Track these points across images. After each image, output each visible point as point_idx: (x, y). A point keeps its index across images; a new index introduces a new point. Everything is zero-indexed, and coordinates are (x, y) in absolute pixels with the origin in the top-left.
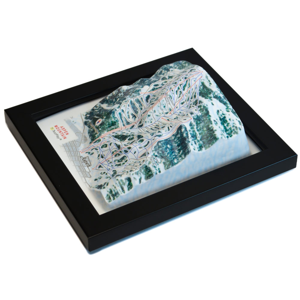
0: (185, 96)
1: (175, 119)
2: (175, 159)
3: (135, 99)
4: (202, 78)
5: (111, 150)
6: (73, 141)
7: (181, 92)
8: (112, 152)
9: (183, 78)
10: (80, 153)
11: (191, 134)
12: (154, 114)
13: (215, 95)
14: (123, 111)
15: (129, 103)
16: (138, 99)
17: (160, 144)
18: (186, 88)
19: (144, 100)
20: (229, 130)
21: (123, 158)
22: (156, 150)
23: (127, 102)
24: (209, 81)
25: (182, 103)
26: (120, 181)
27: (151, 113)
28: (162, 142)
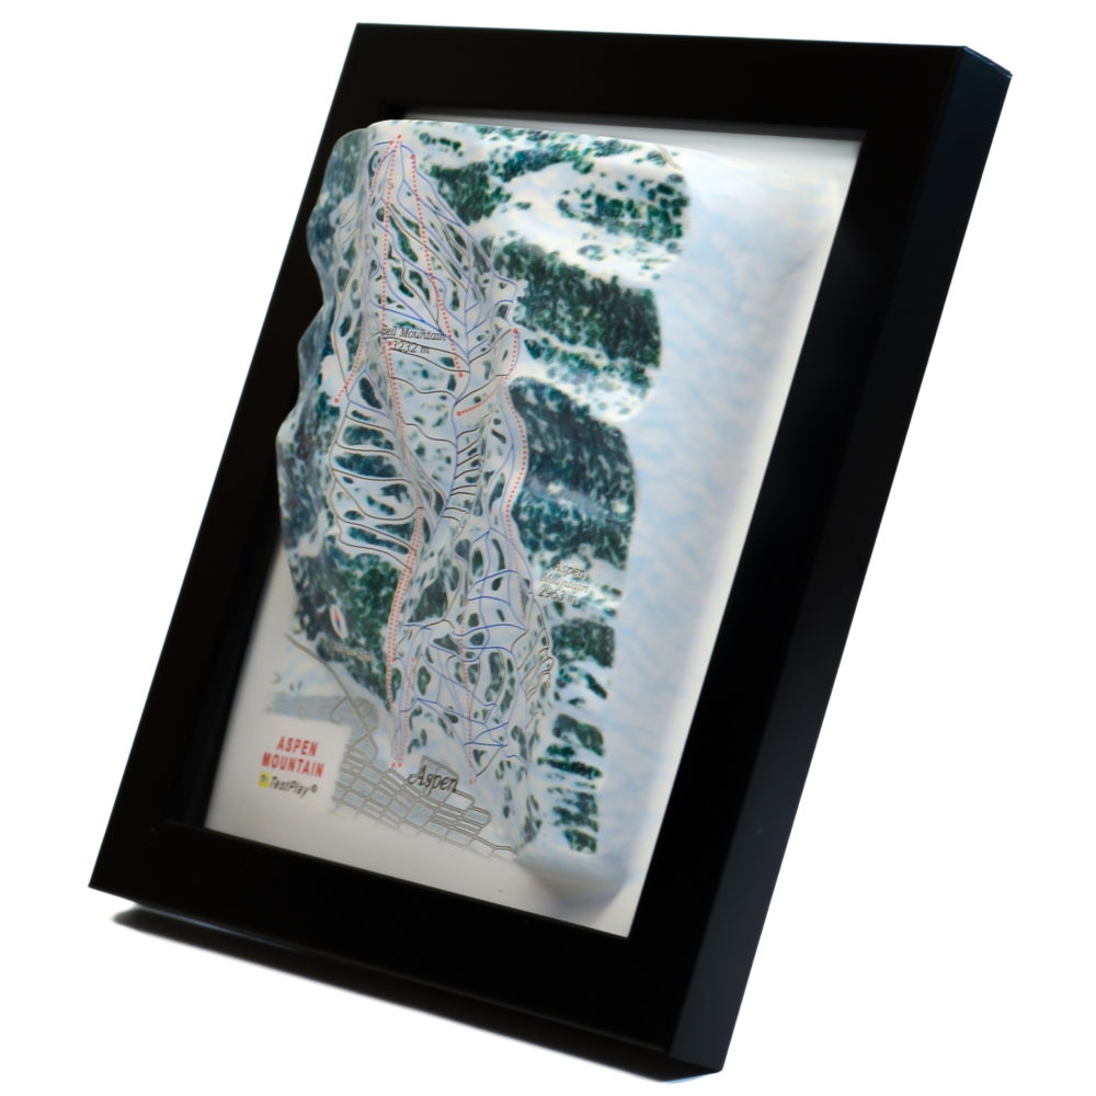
0: (437, 273)
1: (487, 376)
2: (612, 502)
3: (341, 441)
4: (419, 160)
5: (446, 675)
6: (347, 756)
7: (414, 275)
8: (455, 679)
9: (374, 227)
10: (397, 768)
11: (565, 378)
12: (428, 429)
13: (501, 170)
14: (352, 515)
15: (341, 473)
16: (348, 429)
17: (524, 517)
18: (414, 245)
19: (366, 410)
20: (655, 219)
21: (494, 668)
22: (534, 547)
23: (333, 478)
24: (444, 141)
25: (456, 303)
26: (551, 758)
27: (415, 435)
28: (524, 504)
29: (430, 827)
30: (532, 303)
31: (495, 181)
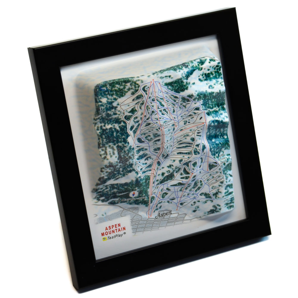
0: (169, 107)
1: (185, 124)
2: (224, 137)
3: (136, 155)
4: (161, 84)
5: (176, 191)
7: (164, 110)
8: (179, 191)
9: (151, 103)
10: (150, 217)
13: (185, 78)
14: (141, 169)
15: (138, 161)
16: (137, 151)
18: (163, 103)
19: (140, 144)
20: (216, 74)
21: (195, 184)
23: (137, 164)
24: (166, 77)
25: (174, 111)
29: (168, 224)
30: (204, 104)
31: (185, 81)
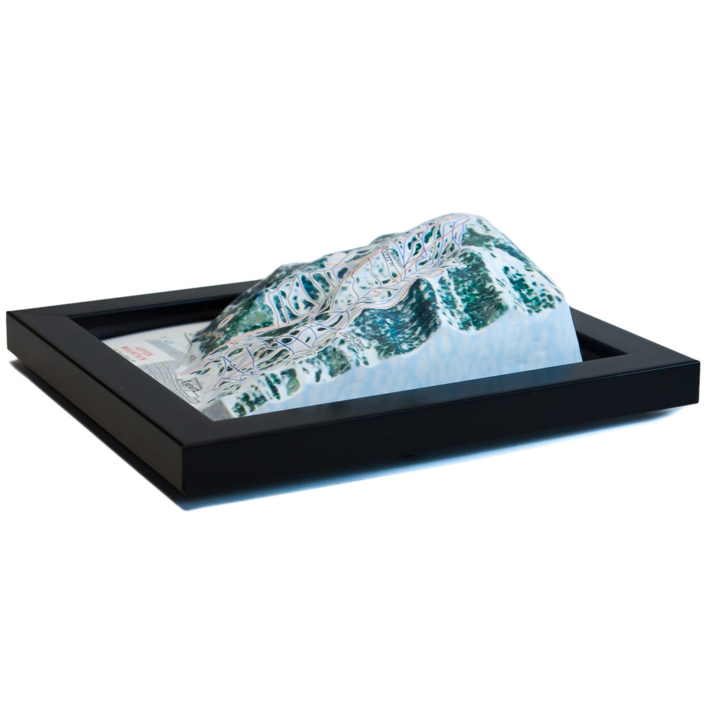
0: (428, 252)
2: (404, 343)
3: (312, 274)
4: (468, 223)
5: (251, 352)
6: (162, 363)
7: (419, 246)
8: (253, 354)
10: (178, 375)
11: (442, 297)
12: (357, 286)
13: (497, 244)
14: (284, 294)
15: (299, 280)
16: (319, 274)
17: (367, 314)
18: (432, 239)
19: (334, 276)
20: (534, 301)
21: (278, 355)
22: (357, 324)
23: (294, 279)
24: (486, 226)
26: (269, 377)
27: (350, 282)
28: (372, 311)
30: (460, 272)
31: (491, 243)
